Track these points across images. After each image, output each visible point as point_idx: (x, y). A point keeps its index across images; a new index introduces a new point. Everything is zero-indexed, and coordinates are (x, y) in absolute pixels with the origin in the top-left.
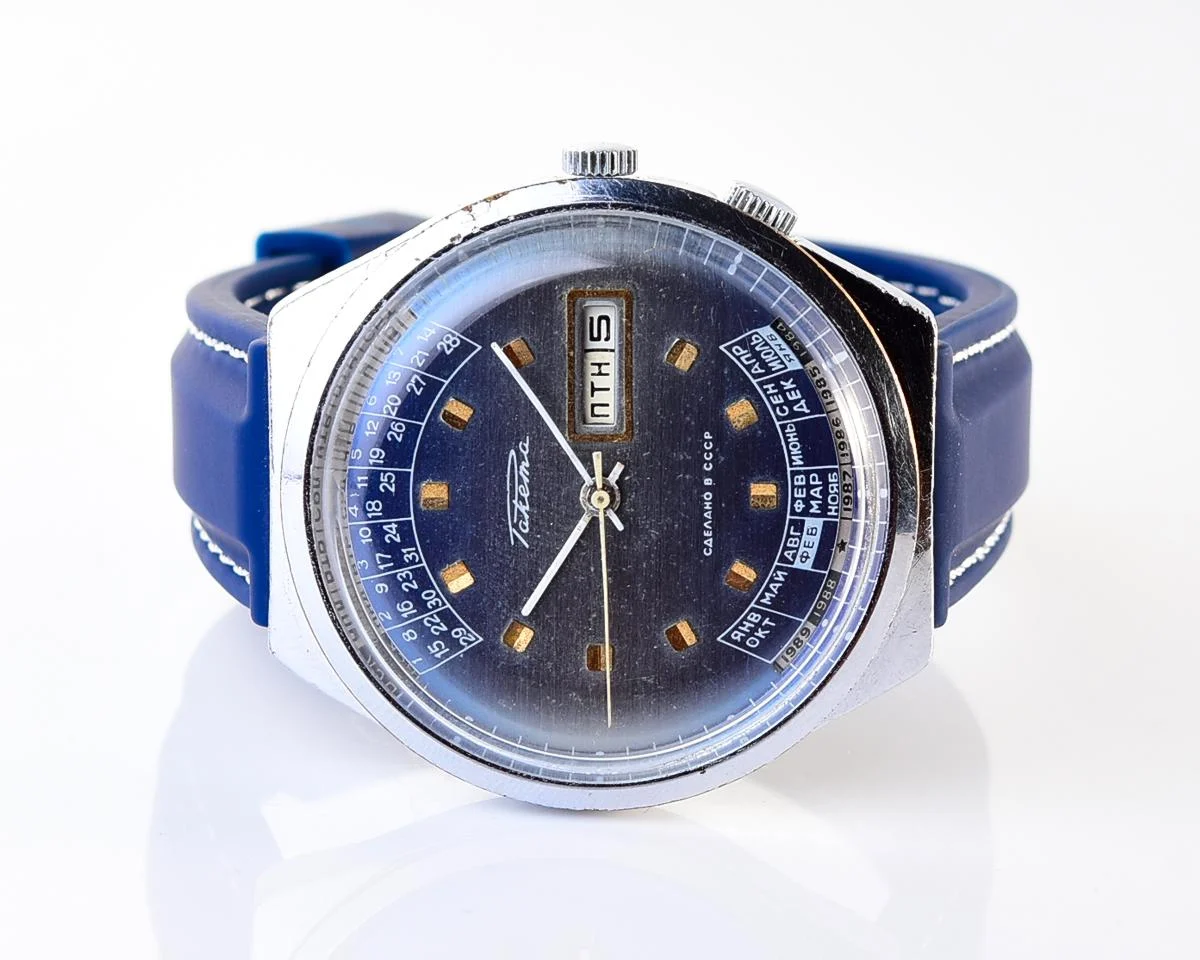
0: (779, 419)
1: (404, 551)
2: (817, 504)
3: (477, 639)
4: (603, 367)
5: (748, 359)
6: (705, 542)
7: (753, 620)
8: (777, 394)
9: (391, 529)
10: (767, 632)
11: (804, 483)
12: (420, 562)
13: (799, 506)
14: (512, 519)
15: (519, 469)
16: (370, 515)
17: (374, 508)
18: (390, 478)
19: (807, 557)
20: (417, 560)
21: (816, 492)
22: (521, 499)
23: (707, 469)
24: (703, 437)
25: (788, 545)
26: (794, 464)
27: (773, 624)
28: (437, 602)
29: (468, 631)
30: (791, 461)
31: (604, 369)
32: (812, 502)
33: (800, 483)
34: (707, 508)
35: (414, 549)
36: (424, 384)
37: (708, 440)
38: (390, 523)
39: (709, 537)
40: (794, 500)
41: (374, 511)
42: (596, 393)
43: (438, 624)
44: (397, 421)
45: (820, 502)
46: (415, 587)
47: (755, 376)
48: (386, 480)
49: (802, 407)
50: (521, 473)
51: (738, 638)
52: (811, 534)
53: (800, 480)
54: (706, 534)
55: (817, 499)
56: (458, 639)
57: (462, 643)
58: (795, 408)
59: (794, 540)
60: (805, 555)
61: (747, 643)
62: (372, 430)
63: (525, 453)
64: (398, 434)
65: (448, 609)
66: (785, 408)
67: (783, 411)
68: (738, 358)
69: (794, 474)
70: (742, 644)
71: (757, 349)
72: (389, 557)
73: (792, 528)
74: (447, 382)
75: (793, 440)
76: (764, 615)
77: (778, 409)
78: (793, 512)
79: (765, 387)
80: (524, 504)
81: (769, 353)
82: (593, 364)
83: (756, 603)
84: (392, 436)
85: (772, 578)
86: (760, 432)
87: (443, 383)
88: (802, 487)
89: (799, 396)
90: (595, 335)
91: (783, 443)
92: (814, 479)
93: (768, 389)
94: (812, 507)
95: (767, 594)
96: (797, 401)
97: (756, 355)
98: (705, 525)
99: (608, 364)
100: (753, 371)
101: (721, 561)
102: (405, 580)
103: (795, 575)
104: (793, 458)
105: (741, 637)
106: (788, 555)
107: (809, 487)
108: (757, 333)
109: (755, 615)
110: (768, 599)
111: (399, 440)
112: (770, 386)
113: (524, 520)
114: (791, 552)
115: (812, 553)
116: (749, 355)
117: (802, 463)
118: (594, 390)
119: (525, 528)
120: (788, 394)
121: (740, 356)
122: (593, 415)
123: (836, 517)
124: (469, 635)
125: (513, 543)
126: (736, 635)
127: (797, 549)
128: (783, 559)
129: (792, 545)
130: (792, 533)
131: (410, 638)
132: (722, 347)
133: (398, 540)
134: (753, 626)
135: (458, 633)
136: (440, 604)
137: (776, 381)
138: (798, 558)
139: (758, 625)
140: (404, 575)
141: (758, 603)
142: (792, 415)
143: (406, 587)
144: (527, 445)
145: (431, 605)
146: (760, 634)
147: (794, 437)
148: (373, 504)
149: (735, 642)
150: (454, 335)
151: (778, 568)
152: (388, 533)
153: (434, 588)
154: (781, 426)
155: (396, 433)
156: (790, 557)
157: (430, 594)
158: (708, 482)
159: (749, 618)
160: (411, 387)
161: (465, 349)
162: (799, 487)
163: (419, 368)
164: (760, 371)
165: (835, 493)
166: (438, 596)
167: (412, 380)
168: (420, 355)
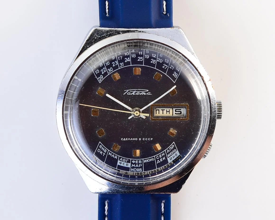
0: (156, 157)
1: (123, 63)
2: (134, 166)
3: (100, 82)
4: (169, 112)
5: (171, 149)
6: (125, 139)
7: (105, 150)
8: (162, 156)
9: (128, 60)
10: (102, 154)
11: (139, 163)
12: (120, 67)
13: (134, 162)
14: (131, 91)
15: (143, 92)
16: (132, 55)
17: (134, 56)
18: (142, 59)
19: (121, 164)
20: (120, 66)
21: (137, 166)
22: (136, 93)
23: (143, 139)
24: (152, 138)
25: (124, 159)
26: (144, 160)
27: (103, 156)
28: (109, 71)
29: (102, 79)
30: (145, 160)
31: (168, 113)
32: (134, 165)
33: (139, 162)
34: (133, 139)
35: (123, 66)
36: (165, 68)
37: (150, 139)
38: (130, 59)
39: (126, 139)
40: (135, 160)
41: (133, 56)
42: (162, 111)
43: (104, 72)
44: (156, 61)
45: (135, 167)
46: (113, 66)
47: (166, 151)
48: (141, 59)
49: (158, 162)
50: (142, 93)
51: (100, 147)
52: (126, 165)
54: (127, 139)
55: (135, 166)
56: (100, 77)
57: (99, 78)
58: (158, 160)
59: (125, 160)
60: (121, 163)
61: (99, 149)
62: (154, 56)
63: (148, 94)
64: (153, 62)
65: (108, 74)
66: (158, 158)
67: (158, 157)
68: (171, 146)
69: (142, 160)
71: (173, 151)
73: (128, 160)
74: (166, 74)
75: (150, 160)
76: (106, 153)
77: (158, 156)
78: (132, 160)
79: (164, 153)
80: (135, 94)
81: (172, 154)
82: (169, 110)
83: (109, 151)
84: (152, 60)
85: (116, 155)
86: (152, 152)
87: (165, 73)
88: (138, 162)
89: (161, 161)
90: (177, 111)
91: (150, 157)
92: (140, 165)
93: (163, 154)
94: (133, 165)
95: (111, 154)
96: (160, 161)
97: (172, 151)
98: (129, 139)
99: (169, 114)
100: (168, 150)
101: (121, 143)
103: (117, 161)
104: (146, 160)
105: (100, 148)
107: (138, 164)
108: (177, 150)
109: (106, 151)
110: (110, 154)
111: (151, 62)
112: (164, 154)
113: (130, 93)
114: (122, 160)
115: (122, 165)
116: (172, 149)
117: (145, 162)
118: (163, 110)
119: (129, 93)
120: (162, 158)
121: (172, 147)
122: (157, 110)
123: (131, 171)
124: (101, 80)
125: (125, 91)
126: (101, 146)
127: (123, 161)
128: (120, 158)
129: (124, 160)
130: (127, 160)
131: (100, 65)
132: (174, 142)
133: (125, 62)
134: (103, 150)
135: (101, 77)
136: (109, 72)
137: (165, 156)
138: (120, 161)
139: (103, 152)
140: (116, 63)
142: (157, 160)
143: (113, 63)
144: (150, 94)
145: (109, 70)
146: (101, 152)
147: (151, 160)
148: (135, 56)
149: (99, 146)
150: (177, 76)
151: (118, 157)
152: (127, 59)
153: (113, 71)
154: (154, 157)
155: (153, 61)
156: (121, 159)
157: (111, 70)
158: (140, 139)
159: (105, 149)
160: (164, 65)
161: (174, 79)
162: (138, 161)
163: (169, 67)
164: (168, 152)
165: (137, 170)
166: (111, 72)
167: (166, 66)
168: (172, 67)
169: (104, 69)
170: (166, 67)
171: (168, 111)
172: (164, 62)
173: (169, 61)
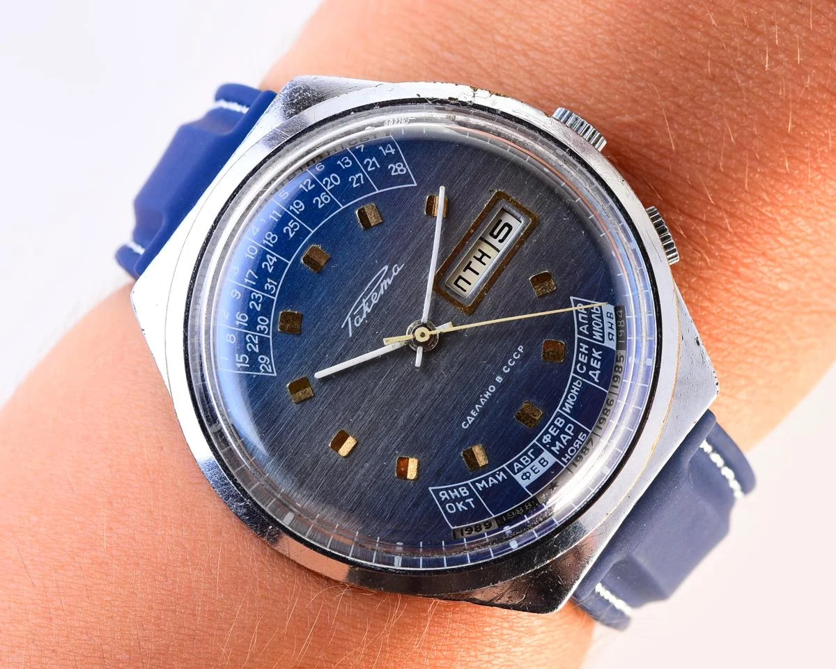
0: (576, 371)
1: (269, 280)
2: (559, 446)
3: (273, 372)
4: (485, 257)
5: (583, 318)
6: (468, 418)
7: (462, 492)
8: (586, 354)
9: (271, 260)
10: (466, 509)
11: (561, 426)
12: (274, 295)
13: (547, 439)
14: (354, 311)
15: (382, 281)
16: (264, 242)
17: (270, 239)
18: (295, 226)
19: (528, 478)
20: (272, 293)
21: (565, 438)
22: (369, 301)
23: (504, 370)
24: (518, 347)
25: (521, 459)
26: (564, 408)
27: (473, 506)
28: (265, 329)
29: (271, 363)
30: (563, 405)
31: (485, 259)
32: (558, 444)
33: (558, 424)
34: (486, 396)
35: (276, 284)
36: (363, 182)
37: (519, 352)
38: (273, 256)
39: (473, 416)
40: (547, 432)
41: (269, 241)
42: (468, 270)
43: (254, 344)
44: (327, 194)
45: (563, 447)
46: (259, 309)
47: (580, 333)
48: (292, 226)
49: (595, 375)
50: (382, 285)
51: (443, 498)
52: (542, 464)
53: (560, 422)
54: (473, 413)
55: (562, 443)
56: (260, 364)
57: (261, 368)
58: (590, 373)
59: (527, 459)
60: (528, 474)
61: (447, 505)
62: (306, 186)
63: (394, 274)
64: (322, 202)
65: (269, 338)
66: (584, 367)
68: (578, 313)
69: (559, 415)
70: (443, 503)
71: (593, 316)
72: (256, 277)
73: (532, 450)
74: (378, 191)
75: (574, 392)
76: (472, 495)
77: (579, 364)
78: (540, 440)
79: (581, 344)
80: (369, 306)
81: (599, 325)
82: (480, 251)
83: (471, 483)
85: (495, 473)
86: (557, 372)
87: (375, 191)
88: (558, 427)
89: (598, 367)
90: (495, 233)
91: (566, 390)
92: (569, 428)
93: (582, 347)
94: (555, 446)
95: (483, 481)
96: (595, 369)
97: (590, 320)
98: (477, 406)
99: (490, 257)
100: (581, 329)
102: (254, 300)
103: (511, 482)
104: (566, 404)
105: (446, 498)
106: (516, 466)
108: (601, 306)
109: (465, 490)
110: (482, 485)
111: (320, 206)
112: (585, 346)
113: (361, 318)
114: (520, 466)
115: (534, 477)
116: (586, 316)
117: (569, 412)
118: (468, 267)
119: (358, 323)
120: (593, 359)
122: (456, 283)
123: (565, 464)
124: (270, 366)
126: (443, 494)
127: (525, 467)
128: (511, 466)
129: (524, 462)
130: (529, 453)
131: (230, 340)
132: (572, 298)
133: (270, 271)
134: (459, 496)
135: (263, 360)
136: (266, 332)
137: (591, 346)
138: (521, 473)
139: (463, 499)
140: (257, 296)
141: (473, 483)
142: (586, 376)
143: (253, 305)
144: (399, 270)
145: (260, 328)
146: (460, 506)
147: (577, 391)
148: (272, 236)
149: (439, 499)
150: (404, 166)
151: (503, 470)
152: (267, 261)
153: (269, 319)
154: (573, 377)
155: (321, 200)
156: (516, 468)
157: (264, 321)
158: (499, 379)
159: (460, 489)
160: (353, 179)
161: (405, 179)
162: (556, 426)
163: (366, 171)
164: (586, 332)
165: (576, 448)
166: (268, 326)
167: (357, 176)
168: (374, 162)
169: (250, 338)
171: (479, 255)
172: (345, 174)
173: (351, 158)
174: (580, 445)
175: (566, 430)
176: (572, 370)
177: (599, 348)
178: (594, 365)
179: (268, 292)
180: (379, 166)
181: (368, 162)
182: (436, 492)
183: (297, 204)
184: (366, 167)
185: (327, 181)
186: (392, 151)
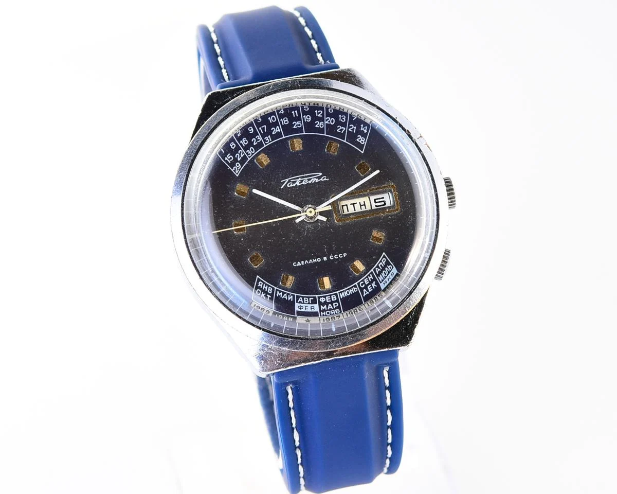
0: (359, 284)
1: (269, 137)
2: (325, 308)
3: (237, 174)
4: (364, 206)
5: (381, 265)
6: (299, 263)
7: (269, 290)
8: (369, 281)
9: (277, 129)
10: (264, 298)
11: (333, 300)
12: (266, 144)
13: (322, 300)
14: (292, 179)
16: (281, 120)
17: (285, 121)
18: (299, 125)
19: (301, 309)
21: (330, 306)
22: (302, 181)
23: (330, 258)
24: (345, 253)
25: (305, 298)
26: (340, 294)
27: (268, 299)
29: (240, 169)
30: (341, 292)
31: (362, 203)
32: (325, 306)
33: (332, 298)
34: (314, 261)
35: (271, 140)
36: (342, 132)
37: (343, 255)
38: (280, 128)
39: (301, 264)
40: (325, 297)
41: (283, 121)
43: (240, 156)
44: (324, 124)
46: (255, 144)
47: (374, 270)
49: (366, 293)
50: (313, 179)
52: (311, 308)
53: (334, 298)
55: (327, 307)
56: (235, 166)
57: (234, 168)
58: (365, 290)
59: (307, 300)
60: (302, 307)
61: (258, 290)
62: (318, 113)
63: (322, 179)
64: (319, 125)
65: (248, 159)
66: (364, 285)
67: (362, 285)
68: (381, 261)
69: (336, 295)
70: (257, 287)
71: (386, 269)
72: (265, 131)
73: (312, 299)
74: (345, 141)
75: (351, 291)
76: (272, 294)
77: (363, 282)
78: (319, 298)
79: (371, 275)
80: (300, 183)
81: (385, 274)
82: (364, 201)
85: (289, 294)
86: (351, 277)
87: (344, 140)
88: (331, 300)
89: (370, 291)
90: (377, 201)
91: (348, 287)
92: (336, 305)
93: (370, 277)
94: (323, 306)
95: (281, 293)
96: (368, 291)
97: (384, 269)
98: (306, 261)
99: (365, 208)
100: (376, 269)
101: (294, 271)
102: (256, 139)
103: (293, 304)
104: (343, 293)
105: (260, 286)
107: (332, 303)
108: (393, 267)
109: (271, 290)
110: (279, 294)
111: (316, 126)
112: (372, 277)
113: (293, 184)
114: (302, 301)
115: (303, 310)
116: (383, 266)
118: (353, 204)
119: (290, 185)
120: (370, 286)
121: (382, 262)
122: (343, 206)
123: (321, 316)
124: (238, 170)
125: (282, 181)
126: (261, 284)
127: (304, 303)
128: (298, 297)
129: (305, 300)
130: (310, 299)
131: (232, 146)
132: (384, 253)
133: (273, 133)
134: (266, 290)
135: (238, 165)
136: (249, 156)
137: (374, 279)
138: (300, 304)
139: (267, 293)
140: (258, 138)
141: (277, 290)
142: (362, 289)
143: (254, 140)
144: (325, 179)
145: (248, 152)
146: (263, 295)
148: (287, 120)
149: (257, 284)
150: (365, 141)
151: (294, 296)
152: (275, 128)
153: (255, 152)
154: (356, 285)
156: (299, 300)
157: (252, 150)
158: (325, 259)
159: (269, 288)
160: (339, 127)
161: (361, 147)
162: (331, 298)
163: (348, 129)
164: (377, 272)
166: (253, 154)
167: (342, 128)
168: (354, 129)
169: (241, 152)
170: (341, 130)
172: (338, 122)
173: (346, 119)
174: (333, 314)
175: (334, 304)
176: (358, 282)
177: (377, 283)
178: (369, 289)
179: (265, 141)
180: (354, 132)
181: (352, 127)
182: (259, 280)
183: (308, 117)
184: (349, 127)
185: (328, 119)
186: (365, 131)
